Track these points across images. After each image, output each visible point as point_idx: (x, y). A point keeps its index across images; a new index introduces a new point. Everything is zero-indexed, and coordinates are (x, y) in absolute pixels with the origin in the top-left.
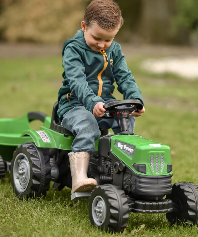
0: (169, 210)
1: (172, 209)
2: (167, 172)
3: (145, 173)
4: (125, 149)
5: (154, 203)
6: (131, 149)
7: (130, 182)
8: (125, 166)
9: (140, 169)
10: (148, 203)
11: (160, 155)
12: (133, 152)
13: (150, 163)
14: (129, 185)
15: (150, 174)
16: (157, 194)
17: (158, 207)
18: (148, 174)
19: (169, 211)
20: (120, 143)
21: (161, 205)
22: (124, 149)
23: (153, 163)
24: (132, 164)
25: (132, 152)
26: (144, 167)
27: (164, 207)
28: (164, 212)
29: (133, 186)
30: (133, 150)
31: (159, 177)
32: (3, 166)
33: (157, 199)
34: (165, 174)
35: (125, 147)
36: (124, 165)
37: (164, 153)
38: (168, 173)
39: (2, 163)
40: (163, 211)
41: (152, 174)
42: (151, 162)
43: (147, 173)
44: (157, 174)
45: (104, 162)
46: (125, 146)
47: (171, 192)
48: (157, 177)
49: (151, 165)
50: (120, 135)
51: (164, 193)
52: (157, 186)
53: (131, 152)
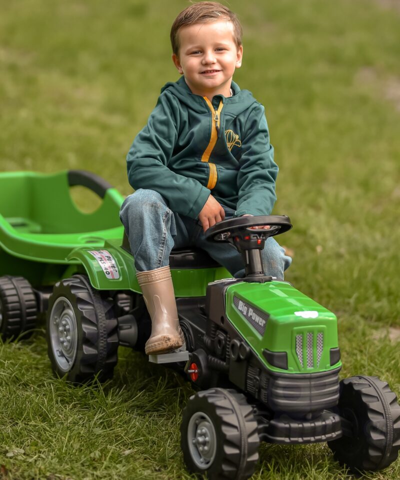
0: (334, 435)
1: (339, 432)
2: (329, 365)
3: (287, 369)
4: (251, 316)
5: (307, 425)
6: (261, 319)
7: (258, 382)
8: (250, 350)
9: (276, 362)
10: (294, 425)
11: (316, 333)
12: (264, 325)
13: (296, 349)
14: (257, 388)
15: (295, 371)
16: (308, 408)
17: (314, 432)
18: (292, 370)
19: (335, 437)
20: (242, 303)
21: (320, 426)
22: (249, 315)
23: (302, 349)
24: (263, 350)
25: (262, 325)
26: (284, 357)
27: (325, 430)
28: (324, 441)
29: (263, 392)
30: (264, 322)
31: (312, 374)
32: (33, 303)
33: (310, 416)
34: (326, 368)
35: (251, 312)
36: (248, 349)
37: (323, 328)
38: (332, 365)
39: (32, 297)
40: (323, 437)
41: (300, 371)
42: (298, 347)
43: (290, 368)
44: (310, 369)
45: (215, 331)
46: (251, 310)
47: (337, 402)
48: (309, 375)
49: (297, 354)
50: (245, 282)
51: (323, 404)
52: (309, 393)
53: (260, 324)
